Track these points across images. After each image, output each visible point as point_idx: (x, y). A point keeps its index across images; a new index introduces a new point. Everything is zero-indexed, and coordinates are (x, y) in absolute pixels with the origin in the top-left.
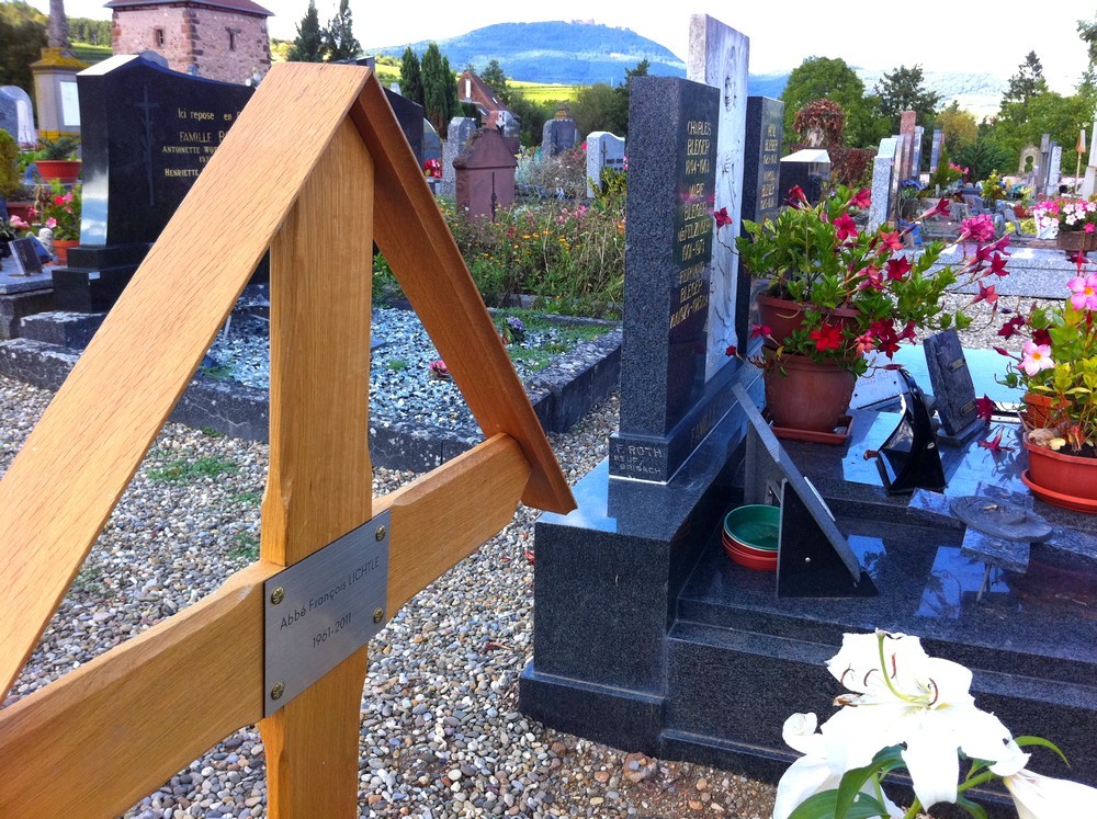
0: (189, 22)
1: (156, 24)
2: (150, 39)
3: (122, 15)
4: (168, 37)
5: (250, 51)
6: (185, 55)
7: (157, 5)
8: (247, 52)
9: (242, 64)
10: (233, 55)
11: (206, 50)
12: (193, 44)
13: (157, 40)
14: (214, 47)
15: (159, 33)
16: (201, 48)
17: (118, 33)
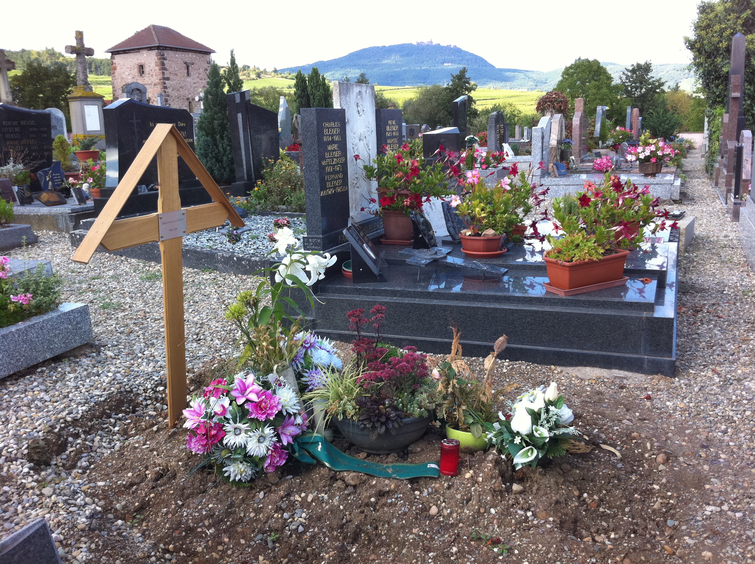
0: (160, 59)
1: (139, 61)
2: (136, 71)
3: (117, 57)
4: (147, 70)
5: (200, 76)
6: (158, 81)
7: (139, 49)
8: (198, 77)
9: (195, 85)
10: (189, 79)
11: (172, 77)
12: (163, 74)
13: (140, 72)
14: (176, 75)
15: (141, 68)
16: (168, 76)
17: (115, 69)
